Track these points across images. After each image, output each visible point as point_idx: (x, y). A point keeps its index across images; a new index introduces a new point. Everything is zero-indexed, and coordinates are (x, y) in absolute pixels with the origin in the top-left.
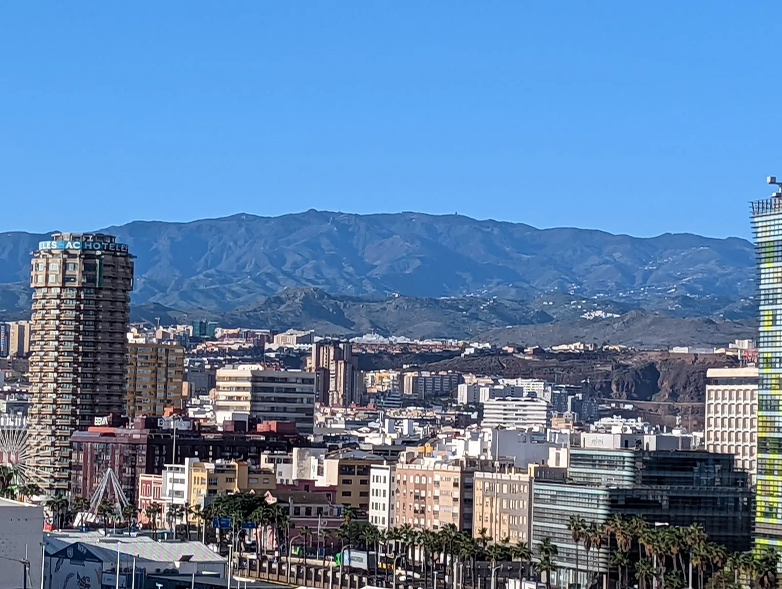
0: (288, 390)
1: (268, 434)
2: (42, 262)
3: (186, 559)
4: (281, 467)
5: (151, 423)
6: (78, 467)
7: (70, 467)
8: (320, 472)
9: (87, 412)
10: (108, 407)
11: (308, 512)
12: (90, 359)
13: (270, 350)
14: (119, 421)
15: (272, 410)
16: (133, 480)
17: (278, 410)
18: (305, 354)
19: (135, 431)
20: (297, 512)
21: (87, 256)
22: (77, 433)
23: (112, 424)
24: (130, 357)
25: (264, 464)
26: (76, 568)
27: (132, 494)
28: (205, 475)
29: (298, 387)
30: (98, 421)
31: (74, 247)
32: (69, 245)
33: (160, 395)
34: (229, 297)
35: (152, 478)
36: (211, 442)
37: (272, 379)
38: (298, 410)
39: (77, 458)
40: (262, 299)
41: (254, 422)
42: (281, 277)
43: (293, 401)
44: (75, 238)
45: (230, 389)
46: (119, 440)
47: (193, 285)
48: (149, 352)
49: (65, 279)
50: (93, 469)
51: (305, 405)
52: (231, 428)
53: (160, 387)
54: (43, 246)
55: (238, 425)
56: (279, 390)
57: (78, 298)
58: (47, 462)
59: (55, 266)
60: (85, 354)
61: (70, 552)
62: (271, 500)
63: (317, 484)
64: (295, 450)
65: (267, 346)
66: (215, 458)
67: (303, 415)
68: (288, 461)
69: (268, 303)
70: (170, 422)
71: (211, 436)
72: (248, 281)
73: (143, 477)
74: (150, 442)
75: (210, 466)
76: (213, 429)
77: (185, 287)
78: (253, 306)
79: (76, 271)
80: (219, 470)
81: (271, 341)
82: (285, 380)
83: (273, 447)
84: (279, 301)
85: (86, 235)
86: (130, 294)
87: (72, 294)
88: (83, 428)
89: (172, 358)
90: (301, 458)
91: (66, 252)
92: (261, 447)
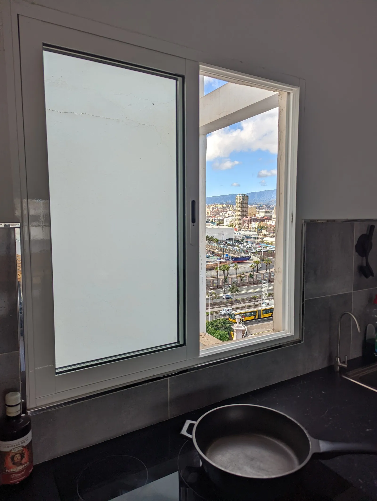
0: (269, 213)
1: (266, 218)
2: (237, 198)
3: (253, 234)
4: (267, 222)
5: (251, 217)
6: (242, 223)
7: (241, 223)
8: (272, 223)
9: (243, 216)
10: (246, 216)
11: (270, 228)
12: (243, 210)
13: (270, 208)
14: (247, 217)
15: (267, 215)
16: (249, 225)
17: (268, 215)
18: (274, 208)
19: (249, 218)
20: (269, 228)
21: (243, 197)
22: (242, 219)
23: (246, 218)
24: (248, 209)
25: (265, 222)
26: (239, 235)
27: (248, 226)
28: (257, 224)
29: (270, 212)
30: (244, 217)
31: (241, 196)
32: (240, 195)
33: (253, 214)
34: (265, 201)
35: (251, 224)
36: (258, 220)
37: (267, 211)
38: (270, 215)
39: (242, 222)
40: (269, 201)
41: (264, 217)
42: (272, 198)
43: (270, 214)
44: (241, 194)
45: (261, 213)
46: (247, 220)
47: (260, 200)
48: (252, 208)
49: (240, 200)
50: (244, 223)
51: (271, 214)
52: (261, 218)
53: (253, 213)
54: (237, 196)
55: (262, 217)
56: (268, 213)
57: (242, 202)
58: (238, 223)
59: (239, 199)
60: (243, 209)
61: (239, 233)
62: (265, 227)
63: (272, 225)
64: (269, 220)
65: (269, 207)
66: (259, 221)
67: (271, 216)
68: (268, 222)
69: (270, 202)
70: (253, 217)
71: (258, 219)
72: (267, 199)
73: (250, 224)
74: (251, 220)
75: (258, 222)
76: (259, 218)
77: (259, 200)
78: (268, 202)
79: (241, 199)
80: (259, 223)
81: (270, 206)
82: (268, 211)
83: (266, 220)
84: (271, 201)
85: (242, 194)
86: (248, 201)
87: (241, 202)
88: (243, 218)
89: (255, 209)
90: (270, 221)
91: (240, 196)
92: (265, 220)
